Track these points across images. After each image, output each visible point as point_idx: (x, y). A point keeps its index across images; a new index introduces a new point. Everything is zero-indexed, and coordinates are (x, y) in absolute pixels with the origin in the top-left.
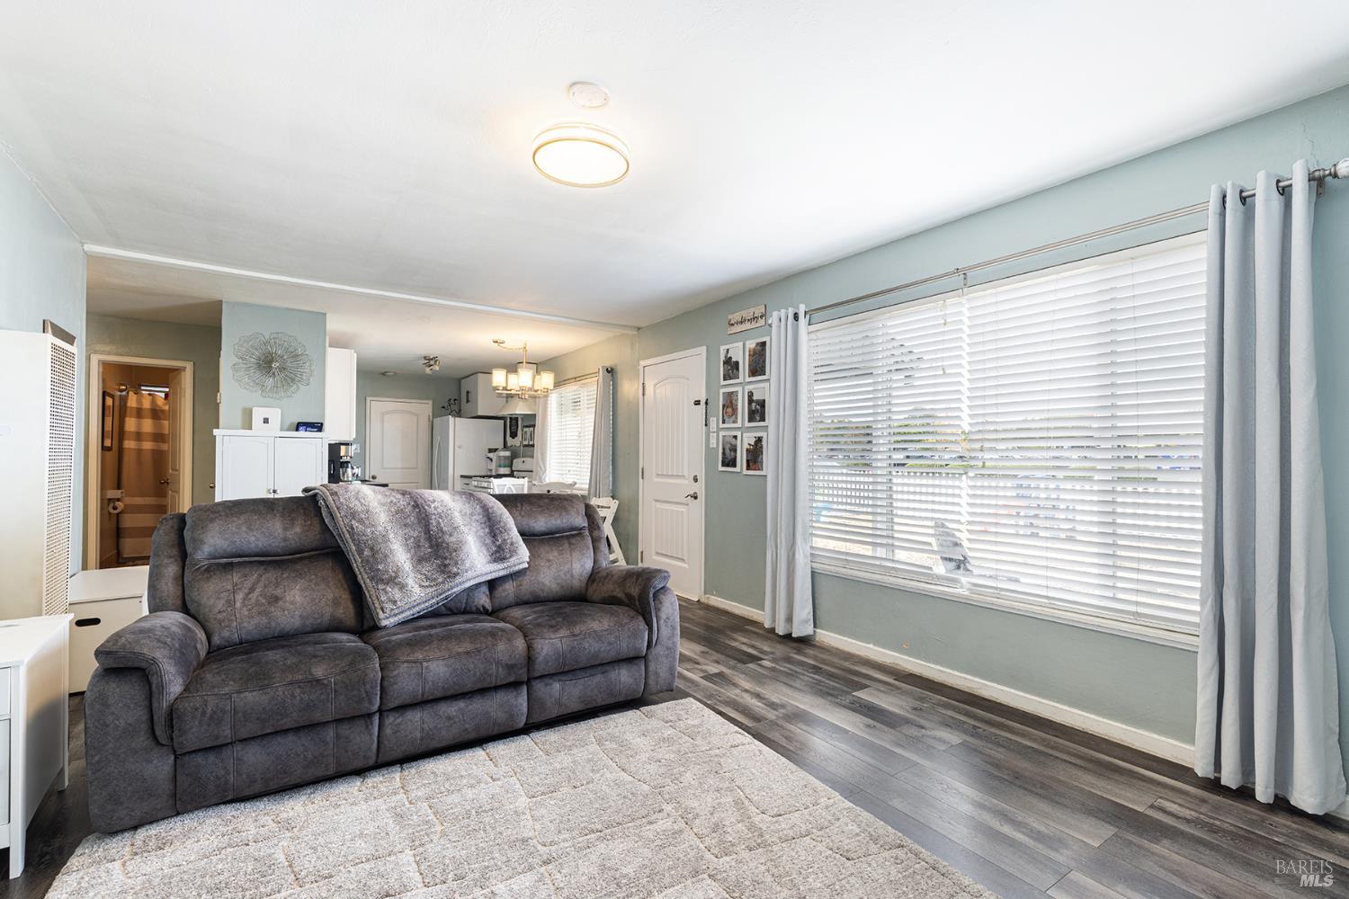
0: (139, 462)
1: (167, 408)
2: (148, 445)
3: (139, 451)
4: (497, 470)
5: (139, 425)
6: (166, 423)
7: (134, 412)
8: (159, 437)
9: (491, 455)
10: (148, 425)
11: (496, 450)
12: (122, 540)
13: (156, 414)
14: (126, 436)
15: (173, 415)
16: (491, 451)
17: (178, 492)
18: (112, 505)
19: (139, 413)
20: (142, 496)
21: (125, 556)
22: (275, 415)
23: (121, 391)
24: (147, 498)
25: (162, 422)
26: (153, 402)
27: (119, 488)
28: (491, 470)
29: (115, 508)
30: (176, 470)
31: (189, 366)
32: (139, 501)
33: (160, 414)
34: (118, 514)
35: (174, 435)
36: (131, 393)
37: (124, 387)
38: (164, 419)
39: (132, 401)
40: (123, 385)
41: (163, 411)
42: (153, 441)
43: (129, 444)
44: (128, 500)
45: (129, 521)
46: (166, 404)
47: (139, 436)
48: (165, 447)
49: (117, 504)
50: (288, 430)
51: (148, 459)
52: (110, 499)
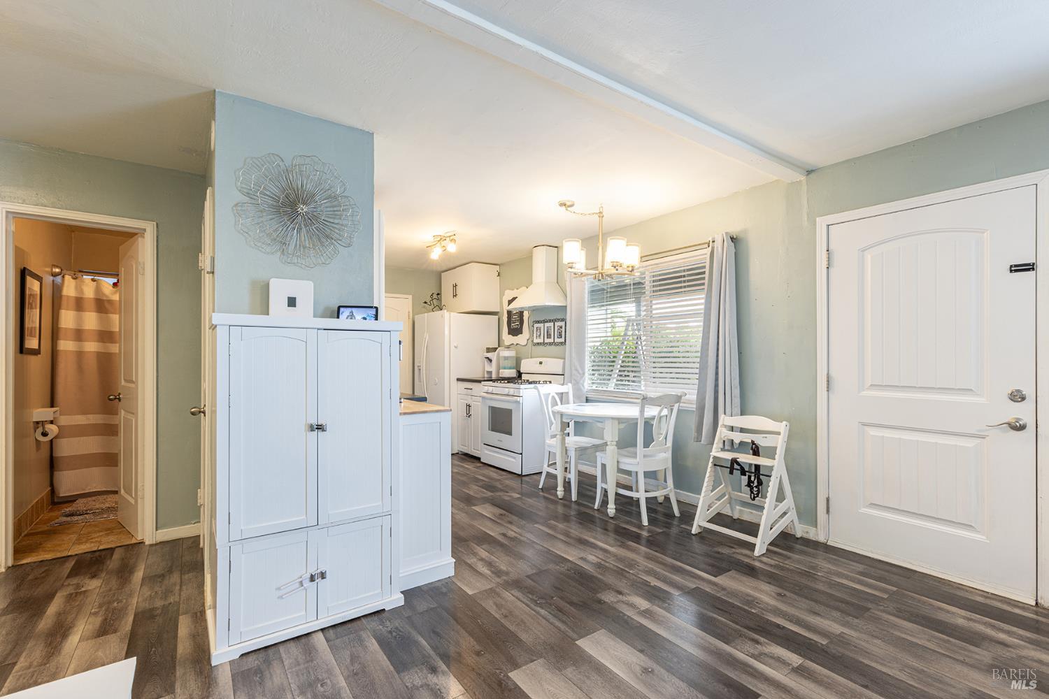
0: (80, 368)
1: (116, 297)
2: (91, 347)
3: (80, 355)
4: (498, 373)
5: (79, 320)
6: (115, 318)
7: (72, 303)
8: (106, 336)
9: (489, 355)
10: (91, 321)
11: (495, 349)
12: (56, 474)
13: (102, 305)
14: (61, 334)
15: (128, 308)
16: (489, 350)
17: (134, 413)
18: (40, 430)
19: (79, 304)
20: (84, 413)
21: (61, 495)
22: (305, 290)
23: (54, 275)
24: (91, 416)
25: (112, 316)
26: (98, 290)
27: (52, 406)
28: (490, 373)
29: (45, 434)
30: (132, 382)
31: (150, 228)
32: (80, 420)
33: (107, 305)
34: (51, 441)
35: (129, 333)
36: (67, 277)
37: (57, 270)
38: (112, 313)
39: (69, 288)
40: (57, 267)
41: (110, 302)
42: (99, 341)
43: (66, 345)
44: (65, 420)
45: (67, 448)
46: (115, 293)
47: (79, 335)
48: (114, 348)
49: (49, 427)
50: (323, 316)
51: (91, 365)
52: (38, 423)
